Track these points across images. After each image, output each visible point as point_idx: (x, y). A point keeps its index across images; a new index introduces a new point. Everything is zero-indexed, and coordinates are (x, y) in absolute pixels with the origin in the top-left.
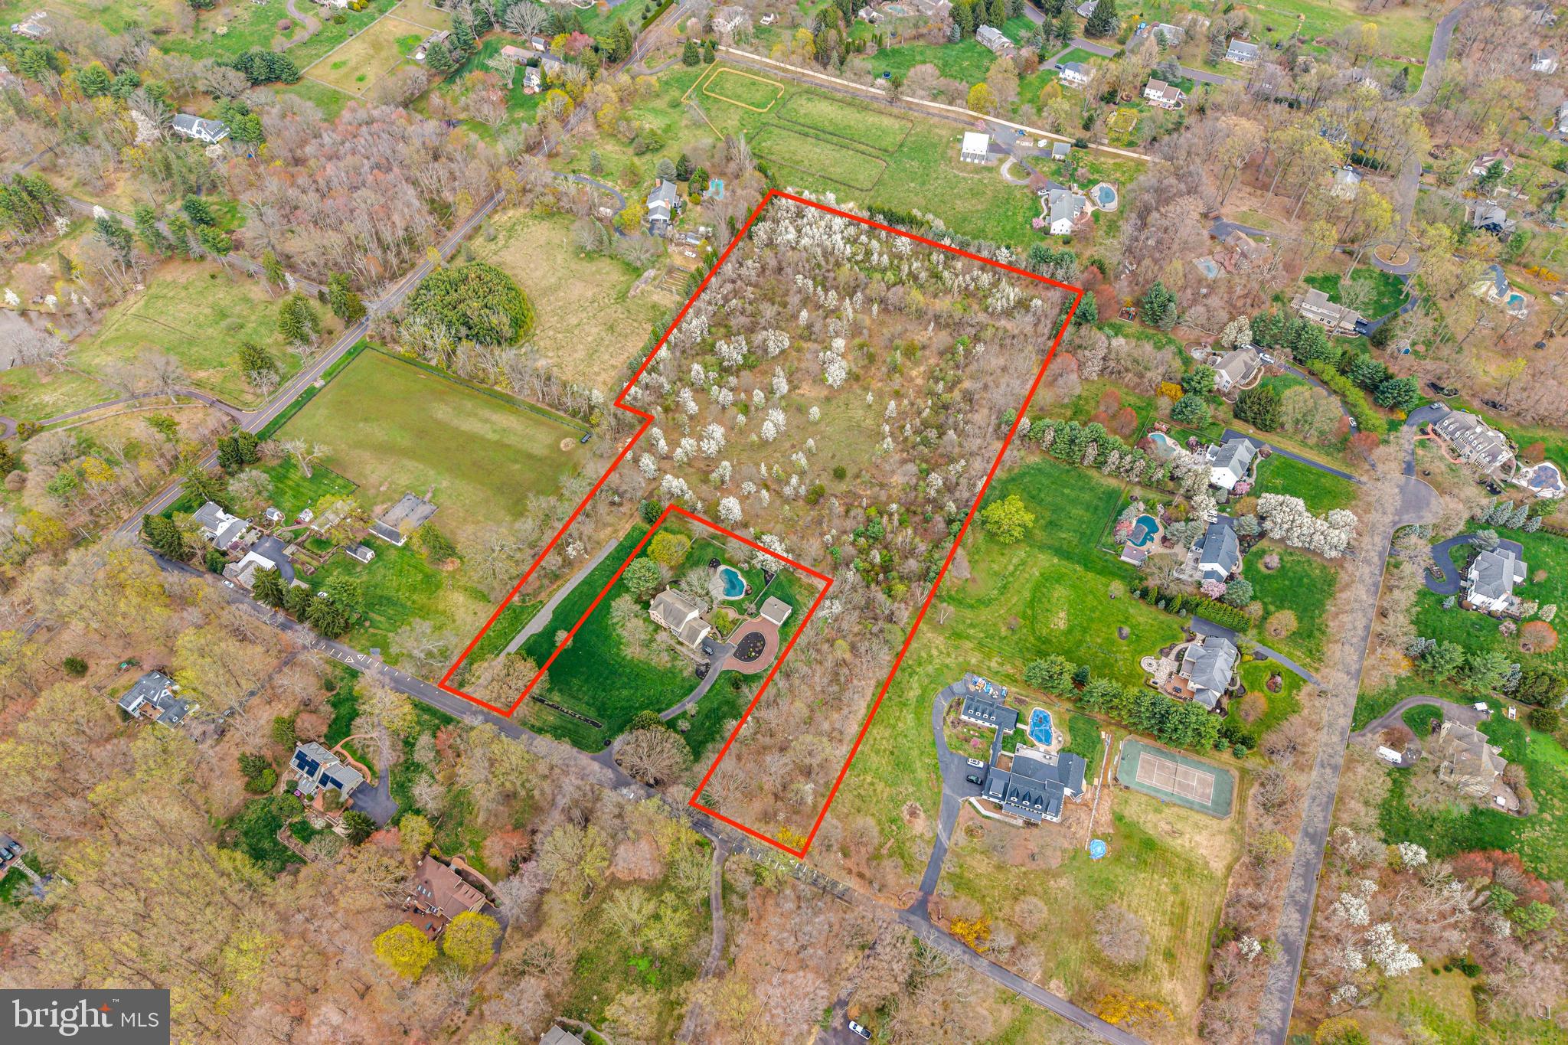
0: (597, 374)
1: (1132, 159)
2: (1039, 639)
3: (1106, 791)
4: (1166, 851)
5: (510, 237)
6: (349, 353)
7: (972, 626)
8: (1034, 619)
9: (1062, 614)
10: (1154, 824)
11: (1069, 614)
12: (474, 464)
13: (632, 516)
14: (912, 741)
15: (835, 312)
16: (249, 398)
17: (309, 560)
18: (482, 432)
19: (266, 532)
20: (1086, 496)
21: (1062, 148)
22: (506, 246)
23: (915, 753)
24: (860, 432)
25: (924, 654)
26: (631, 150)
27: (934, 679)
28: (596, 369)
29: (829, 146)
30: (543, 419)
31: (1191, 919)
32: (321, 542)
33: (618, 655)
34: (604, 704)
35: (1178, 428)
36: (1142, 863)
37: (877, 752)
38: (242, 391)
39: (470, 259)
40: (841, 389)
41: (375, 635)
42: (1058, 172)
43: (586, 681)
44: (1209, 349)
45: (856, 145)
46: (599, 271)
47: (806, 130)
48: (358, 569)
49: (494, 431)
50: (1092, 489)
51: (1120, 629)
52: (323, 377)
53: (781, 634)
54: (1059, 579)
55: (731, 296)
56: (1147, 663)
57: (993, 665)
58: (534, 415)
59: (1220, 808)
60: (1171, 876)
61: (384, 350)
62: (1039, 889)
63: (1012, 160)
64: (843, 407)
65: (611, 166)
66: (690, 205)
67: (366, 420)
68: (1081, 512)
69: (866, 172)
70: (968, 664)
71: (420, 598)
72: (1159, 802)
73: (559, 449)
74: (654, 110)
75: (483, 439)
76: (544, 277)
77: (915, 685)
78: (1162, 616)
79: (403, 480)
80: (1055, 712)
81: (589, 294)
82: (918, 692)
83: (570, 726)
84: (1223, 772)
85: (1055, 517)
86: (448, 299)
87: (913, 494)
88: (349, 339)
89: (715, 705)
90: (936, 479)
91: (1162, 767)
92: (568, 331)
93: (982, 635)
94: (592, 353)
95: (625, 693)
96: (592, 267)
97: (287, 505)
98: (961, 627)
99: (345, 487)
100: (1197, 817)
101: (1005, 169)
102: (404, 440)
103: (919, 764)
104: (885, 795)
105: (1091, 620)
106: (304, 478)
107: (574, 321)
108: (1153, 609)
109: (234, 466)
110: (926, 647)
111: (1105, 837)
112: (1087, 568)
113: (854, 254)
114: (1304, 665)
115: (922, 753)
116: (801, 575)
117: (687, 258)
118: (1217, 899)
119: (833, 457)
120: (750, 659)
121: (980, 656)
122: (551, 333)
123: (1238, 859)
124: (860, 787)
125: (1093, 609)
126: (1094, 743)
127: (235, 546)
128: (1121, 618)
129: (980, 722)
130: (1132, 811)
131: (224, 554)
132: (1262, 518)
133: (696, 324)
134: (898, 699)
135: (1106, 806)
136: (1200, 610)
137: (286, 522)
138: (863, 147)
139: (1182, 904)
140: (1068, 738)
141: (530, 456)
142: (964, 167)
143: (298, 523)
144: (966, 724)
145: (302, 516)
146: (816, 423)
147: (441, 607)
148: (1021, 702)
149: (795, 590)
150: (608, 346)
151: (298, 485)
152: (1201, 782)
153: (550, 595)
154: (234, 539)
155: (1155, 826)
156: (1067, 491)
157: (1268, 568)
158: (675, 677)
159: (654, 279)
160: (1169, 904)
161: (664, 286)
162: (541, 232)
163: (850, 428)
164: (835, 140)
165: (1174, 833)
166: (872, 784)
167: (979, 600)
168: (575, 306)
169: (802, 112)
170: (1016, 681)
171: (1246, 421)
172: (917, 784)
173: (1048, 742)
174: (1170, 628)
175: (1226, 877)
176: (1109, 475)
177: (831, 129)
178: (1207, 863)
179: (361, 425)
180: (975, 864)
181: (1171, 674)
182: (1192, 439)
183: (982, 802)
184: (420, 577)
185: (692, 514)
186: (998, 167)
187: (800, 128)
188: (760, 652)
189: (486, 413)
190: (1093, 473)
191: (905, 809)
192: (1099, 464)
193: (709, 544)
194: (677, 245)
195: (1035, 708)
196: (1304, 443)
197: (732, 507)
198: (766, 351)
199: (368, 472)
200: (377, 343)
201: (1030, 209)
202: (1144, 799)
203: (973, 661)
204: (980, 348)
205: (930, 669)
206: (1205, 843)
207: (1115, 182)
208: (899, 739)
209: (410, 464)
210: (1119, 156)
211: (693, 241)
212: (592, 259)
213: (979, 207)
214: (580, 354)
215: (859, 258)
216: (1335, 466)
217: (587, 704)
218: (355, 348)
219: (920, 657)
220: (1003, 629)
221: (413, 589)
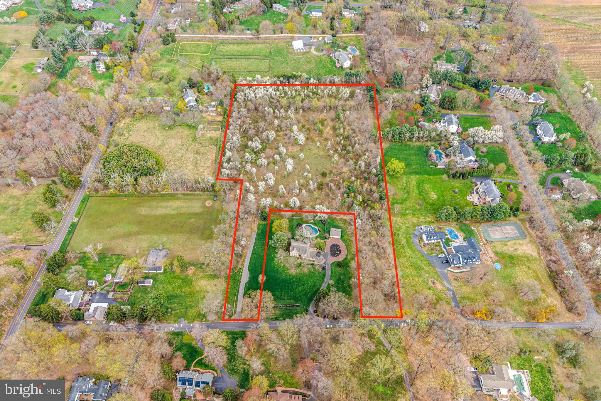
0: (203, 172)
1: (353, 36)
2: (431, 205)
3: (486, 246)
4: (517, 257)
5: (129, 131)
6: (83, 202)
7: (406, 210)
8: (424, 199)
9: (433, 193)
10: (508, 249)
11: (434, 192)
12: (173, 226)
13: (254, 220)
14: (415, 258)
15: (286, 118)
16: (43, 238)
17: (122, 295)
18: (168, 212)
19: (93, 292)
20: (413, 151)
21: (328, 38)
22: (130, 135)
23: (419, 262)
24: (321, 158)
25: (397, 226)
26: (162, 83)
27: (407, 233)
28: (202, 170)
29: (243, 60)
30: (192, 197)
31: (540, 275)
32: (123, 286)
33: (286, 275)
34: (295, 296)
35: (426, 119)
36: (514, 265)
37: (407, 268)
38: (37, 237)
39: (117, 145)
40: (305, 145)
41: (177, 313)
42: (332, 47)
43: (281, 291)
44: (419, 90)
45: (253, 57)
46: (178, 132)
47: (230, 57)
48: (149, 290)
49: (173, 210)
50: (412, 148)
51: (454, 191)
52: (76, 216)
53: (343, 241)
54: (423, 182)
55: (242, 124)
56: (469, 198)
57: (422, 220)
58: (186, 197)
59: (523, 236)
60: (525, 265)
61: (99, 195)
62: (490, 289)
63: (313, 47)
64: (309, 151)
65: (158, 91)
66: (201, 96)
67: (110, 227)
68: (414, 157)
69: (264, 65)
70: (414, 223)
71: (187, 289)
72: (505, 242)
73: (206, 207)
74: (162, 65)
75: (170, 215)
76: (155, 142)
77: (402, 238)
78: (463, 181)
79: (145, 245)
80: (453, 227)
81: (179, 142)
82: (405, 240)
83: (287, 311)
84: (515, 224)
85: (407, 162)
86: (120, 163)
87: (356, 172)
88: (79, 196)
89: (338, 277)
90: (362, 163)
91: (497, 230)
92: (179, 160)
93: (412, 211)
94: (196, 165)
95: (300, 288)
96: (173, 132)
97: (95, 277)
98: (403, 211)
99: (118, 258)
100: (518, 241)
101: (313, 50)
102: (134, 228)
103: (423, 266)
104: (420, 281)
105: (442, 192)
106: (96, 262)
107: (179, 155)
108: (458, 180)
109: (57, 270)
110: (396, 223)
111: (497, 261)
112: (429, 175)
113: (280, 94)
114: (514, 179)
115: (421, 261)
116: (335, 216)
117: (212, 116)
118: (542, 265)
119: (317, 170)
120: (338, 255)
121: (416, 219)
122: (172, 163)
123: (539, 249)
124: (410, 282)
125: (441, 188)
126: (472, 232)
127: (81, 305)
128: (451, 187)
129: (433, 241)
130: (499, 249)
131: (79, 309)
132: (473, 137)
133: (235, 139)
134: (400, 246)
135: (490, 251)
136: (474, 174)
137: (99, 284)
138: (256, 57)
139: (534, 272)
140: (463, 234)
141: (195, 214)
142: (298, 54)
143: (106, 282)
144: (428, 244)
145: (107, 278)
146: (303, 160)
147: (198, 289)
148: (440, 228)
149: (336, 223)
150: (200, 160)
151: (94, 266)
152: (512, 230)
153: (243, 264)
154: (79, 302)
155: (509, 250)
156: (405, 152)
157: (483, 153)
158: (314, 274)
159: (204, 128)
160: (530, 274)
161: (210, 129)
162: (142, 125)
163: (316, 158)
164: (243, 57)
165: (516, 250)
166: (413, 280)
167: (402, 200)
168: (176, 149)
169: (224, 51)
170: (433, 222)
171: (446, 109)
172: (427, 272)
173: (458, 238)
174: (467, 184)
175: (540, 257)
176: (416, 141)
177: (239, 54)
178: (531, 255)
179: (109, 230)
180: (465, 290)
181: (478, 199)
182: (434, 120)
183: (452, 268)
184: (180, 281)
185: (280, 210)
186: (310, 51)
187: (227, 57)
188: (340, 251)
189: (164, 204)
190: (410, 143)
191: (430, 283)
192: (411, 139)
193: (292, 219)
194: (206, 112)
195: (447, 229)
196: (466, 110)
197: (295, 201)
198: (268, 140)
199: (125, 248)
200: (93, 194)
201: (331, 62)
202: (499, 243)
203: (415, 221)
204: (348, 113)
205: (403, 230)
206: (526, 249)
207: (353, 45)
208: (410, 259)
209: (144, 237)
210: (348, 36)
211: (212, 109)
212: (172, 129)
213: (313, 66)
214: (191, 167)
215: (283, 95)
216: (480, 114)
217: (288, 299)
218: (84, 199)
219: (397, 228)
220: (417, 206)
221: (181, 287)
